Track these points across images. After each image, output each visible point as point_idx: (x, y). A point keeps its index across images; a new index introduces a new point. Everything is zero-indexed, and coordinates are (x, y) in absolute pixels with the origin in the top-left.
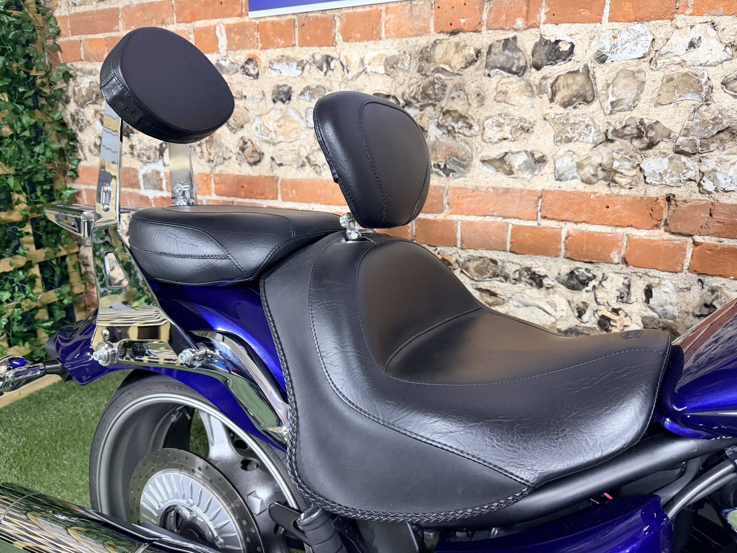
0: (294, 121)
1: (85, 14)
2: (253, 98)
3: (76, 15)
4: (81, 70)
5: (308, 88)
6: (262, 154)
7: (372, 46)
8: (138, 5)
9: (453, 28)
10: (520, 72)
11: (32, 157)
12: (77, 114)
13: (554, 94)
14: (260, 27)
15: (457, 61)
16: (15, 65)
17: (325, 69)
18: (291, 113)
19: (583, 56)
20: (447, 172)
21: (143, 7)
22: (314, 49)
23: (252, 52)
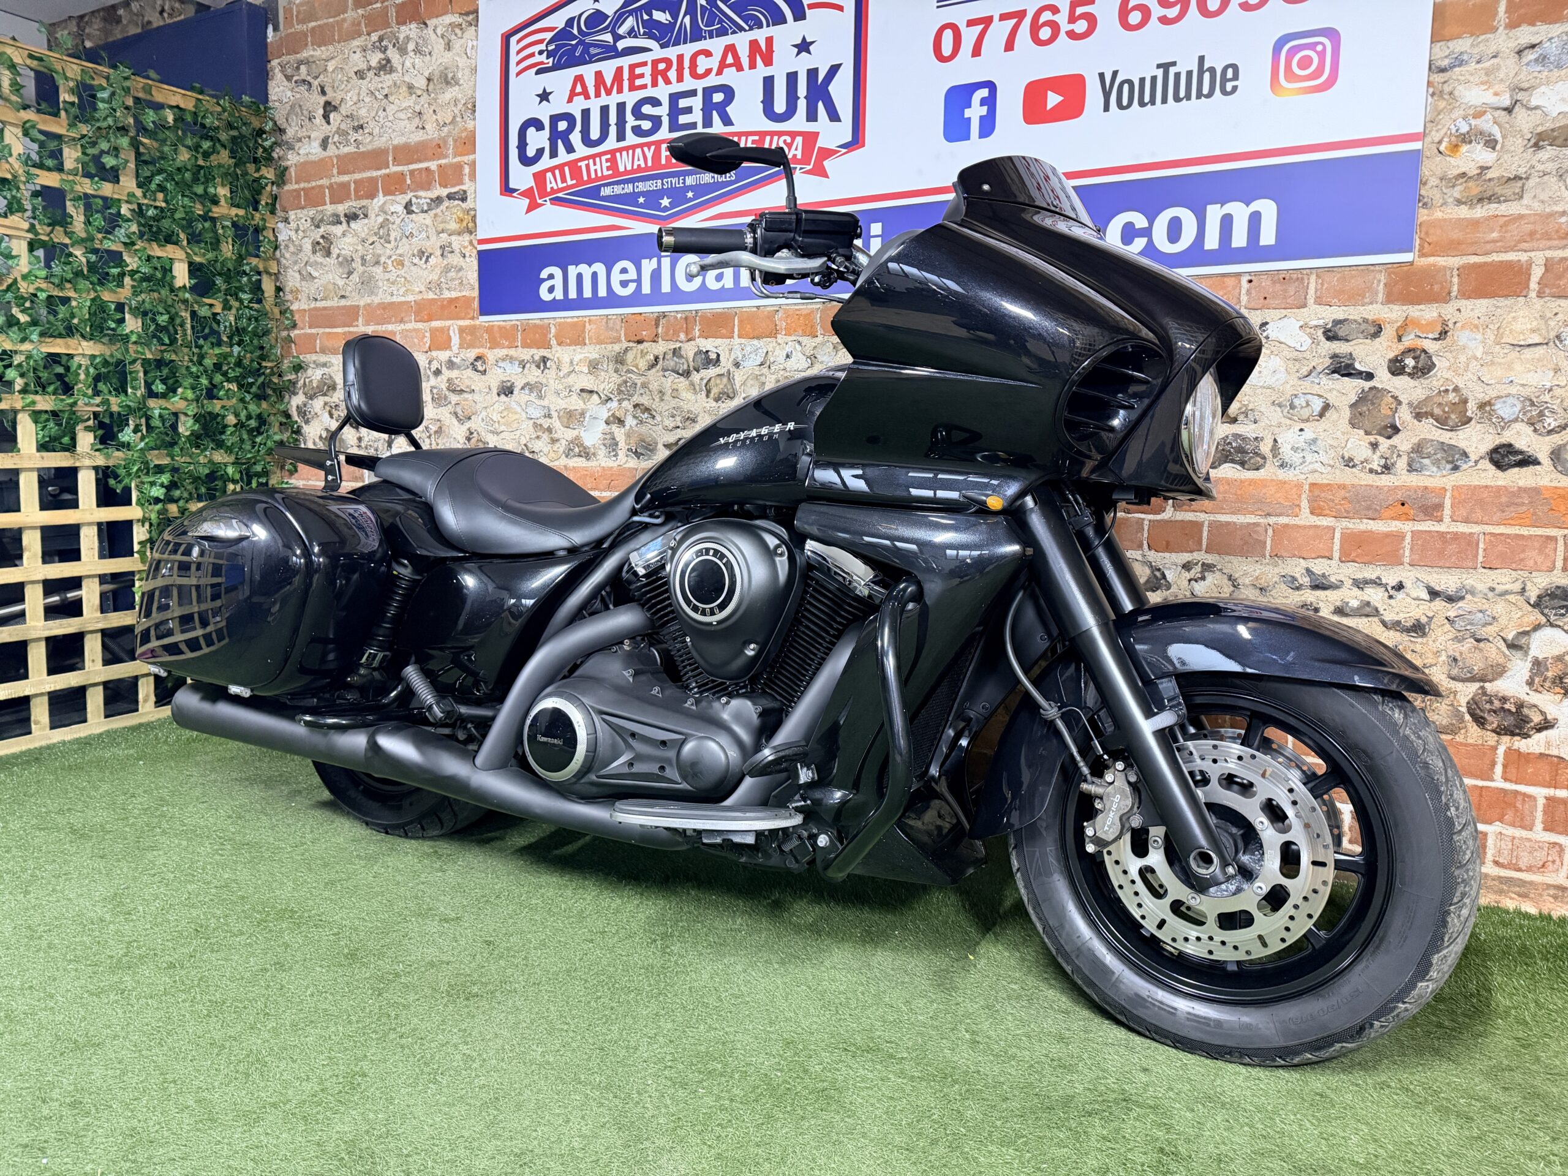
0: (516, 413)
1: (325, 308)
2: (480, 392)
3: (315, 309)
4: (314, 362)
5: (528, 384)
6: (486, 444)
7: (578, 351)
8: (379, 304)
9: (638, 338)
10: (687, 374)
11: (253, 447)
12: (305, 405)
13: (708, 392)
14: (489, 330)
15: (643, 364)
16: (248, 355)
17: (543, 368)
18: (514, 405)
19: (726, 363)
20: (637, 454)
21: (384, 306)
22: (534, 351)
23: (481, 350)
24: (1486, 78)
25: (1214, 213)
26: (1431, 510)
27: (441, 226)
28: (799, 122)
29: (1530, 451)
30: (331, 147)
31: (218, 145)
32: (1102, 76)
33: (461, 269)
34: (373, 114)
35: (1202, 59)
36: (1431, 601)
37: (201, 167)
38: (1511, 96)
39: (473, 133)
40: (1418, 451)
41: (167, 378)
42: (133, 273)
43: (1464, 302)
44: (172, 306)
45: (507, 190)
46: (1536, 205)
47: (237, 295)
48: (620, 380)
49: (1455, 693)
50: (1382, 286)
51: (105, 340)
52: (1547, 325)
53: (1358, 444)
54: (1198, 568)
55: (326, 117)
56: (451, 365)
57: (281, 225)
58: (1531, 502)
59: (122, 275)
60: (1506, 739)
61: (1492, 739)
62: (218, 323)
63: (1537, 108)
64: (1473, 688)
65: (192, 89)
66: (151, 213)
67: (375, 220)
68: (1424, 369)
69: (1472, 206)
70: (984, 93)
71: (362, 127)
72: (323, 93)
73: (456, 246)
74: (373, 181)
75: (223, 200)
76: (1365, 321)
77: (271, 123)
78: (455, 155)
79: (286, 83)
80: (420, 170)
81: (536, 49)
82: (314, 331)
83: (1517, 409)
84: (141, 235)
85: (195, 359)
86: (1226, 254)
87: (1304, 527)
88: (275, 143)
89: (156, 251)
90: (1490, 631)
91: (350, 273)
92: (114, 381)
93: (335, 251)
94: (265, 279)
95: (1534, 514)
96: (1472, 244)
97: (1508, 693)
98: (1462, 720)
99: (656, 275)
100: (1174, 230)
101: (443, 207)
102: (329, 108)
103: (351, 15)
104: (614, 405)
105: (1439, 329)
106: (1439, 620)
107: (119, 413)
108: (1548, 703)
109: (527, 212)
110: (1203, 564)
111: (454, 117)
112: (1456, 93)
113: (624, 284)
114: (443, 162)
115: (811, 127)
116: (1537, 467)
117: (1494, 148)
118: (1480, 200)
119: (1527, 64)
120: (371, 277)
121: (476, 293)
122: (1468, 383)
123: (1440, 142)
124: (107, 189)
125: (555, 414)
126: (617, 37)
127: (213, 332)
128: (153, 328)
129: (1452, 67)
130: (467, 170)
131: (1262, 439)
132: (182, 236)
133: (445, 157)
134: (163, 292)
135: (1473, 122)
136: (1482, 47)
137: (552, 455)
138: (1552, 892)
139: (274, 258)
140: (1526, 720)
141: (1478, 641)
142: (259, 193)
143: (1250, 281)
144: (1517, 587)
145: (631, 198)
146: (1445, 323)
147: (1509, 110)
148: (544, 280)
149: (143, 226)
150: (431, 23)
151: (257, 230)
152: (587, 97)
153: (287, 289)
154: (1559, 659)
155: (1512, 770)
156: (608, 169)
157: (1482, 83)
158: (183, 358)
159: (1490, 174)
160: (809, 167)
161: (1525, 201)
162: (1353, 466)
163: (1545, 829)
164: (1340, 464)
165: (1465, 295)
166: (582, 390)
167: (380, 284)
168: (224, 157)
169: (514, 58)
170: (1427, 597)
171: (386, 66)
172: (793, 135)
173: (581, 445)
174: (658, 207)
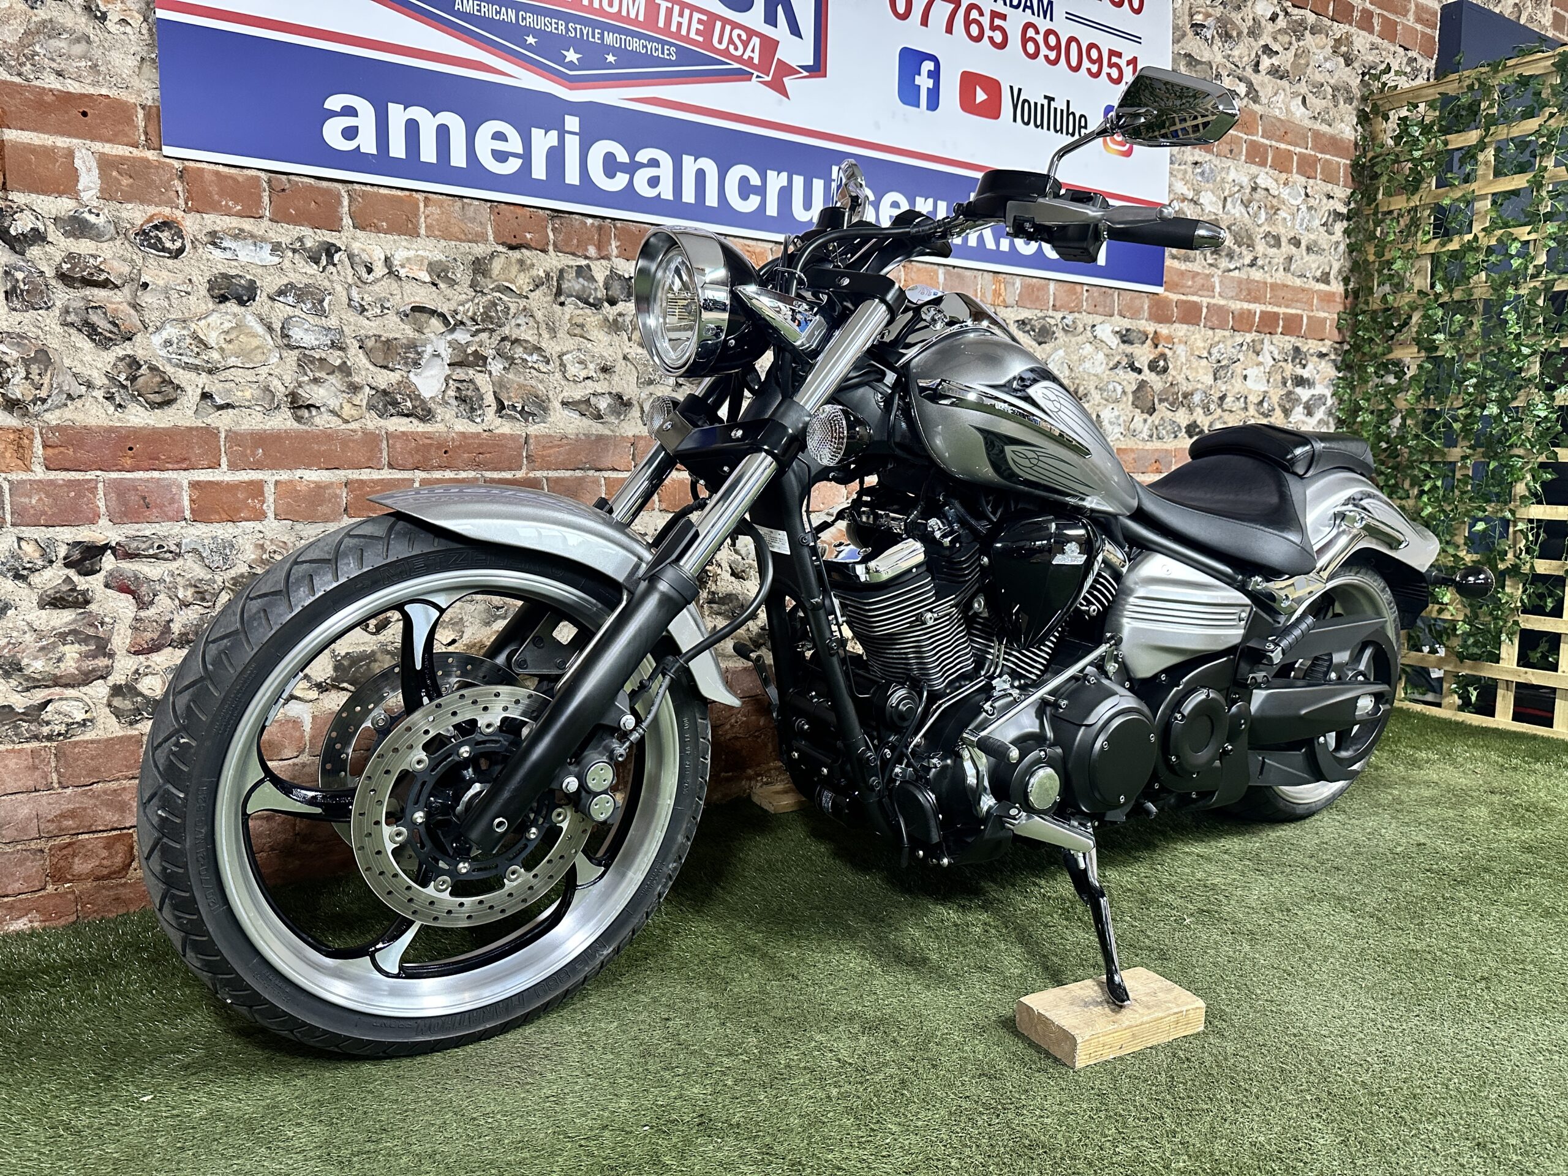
5: (289, 286)
6: (180, 389)
7: (404, 243)
9: (516, 241)
10: (596, 306)
14: (187, 175)
15: (523, 281)
17: (324, 261)
20: (525, 415)
22: (304, 231)
23: (167, 211)
26: (1167, 465)
28: (756, 19)
29: (1203, 425)
32: (1011, 87)
35: (1068, 102)
38: (1192, 193)
40: (1161, 425)
48: (483, 300)
50: (1146, 307)
52: (1206, 346)
53: (1137, 420)
56: (78, 227)
63: (1201, 204)
68: (1165, 368)
69: (1181, 262)
70: (928, 66)
76: (1138, 331)
83: (1199, 399)
96: (1182, 287)
99: (556, 156)
105: (1171, 342)
113: (501, 156)
115: (770, 32)
119: (1197, 175)
122: (1181, 380)
125: (353, 344)
137: (348, 411)
143: (1087, 290)
145: (513, 32)
146: (1173, 338)
148: (333, 114)
160: (766, 78)
162: (1135, 436)
164: (1129, 434)
165: (1179, 320)
166: (413, 309)
172: (751, 33)
173: (415, 396)
174: (561, 60)
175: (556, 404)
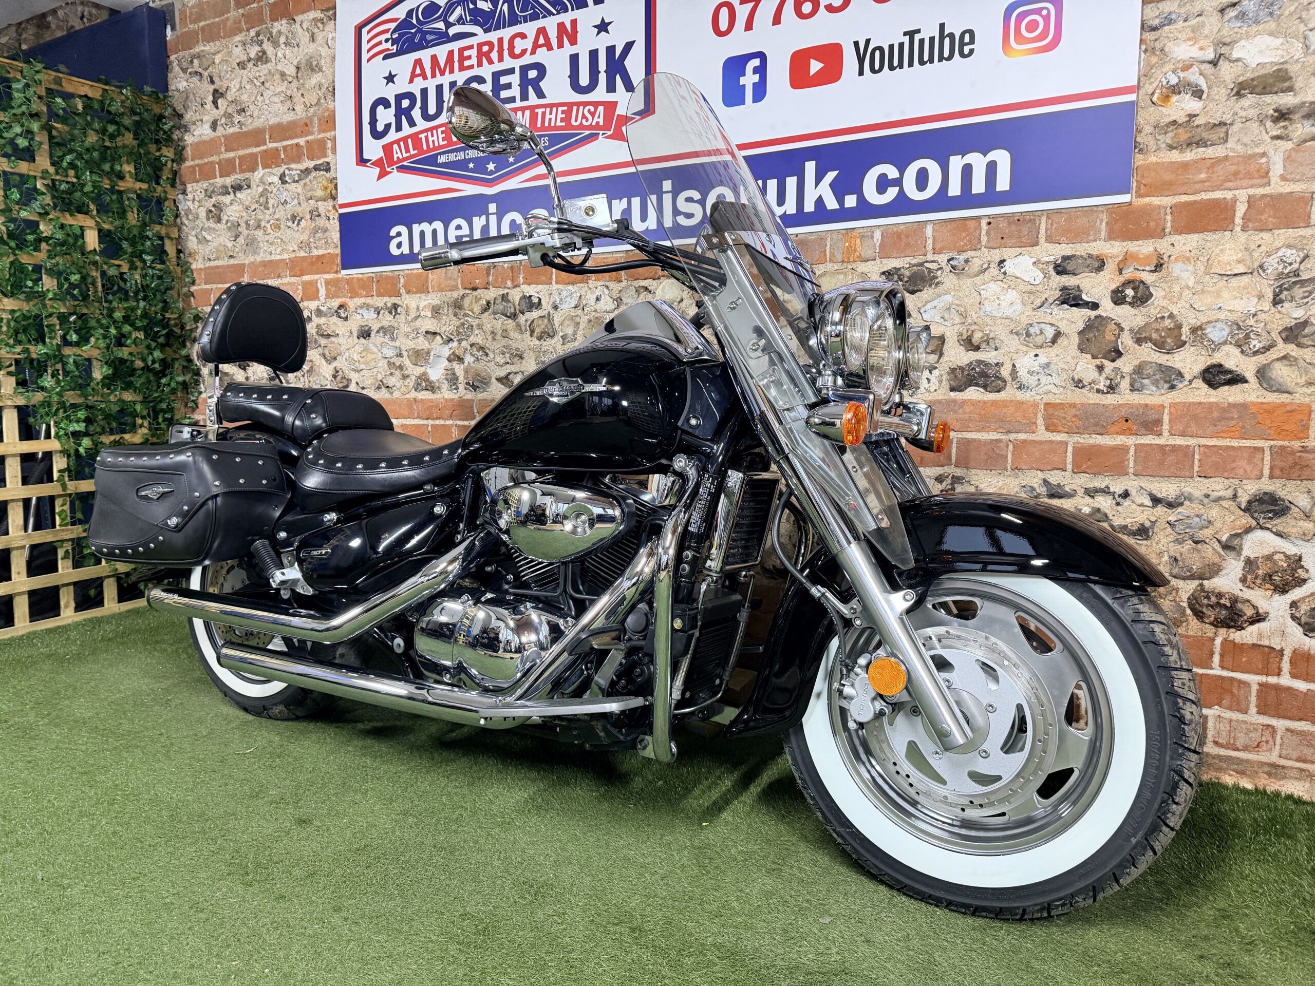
0: (373, 353)
1: (217, 267)
2: (344, 335)
3: (210, 268)
5: (382, 328)
6: (349, 380)
7: (422, 298)
8: (262, 262)
9: (473, 286)
10: (514, 316)
11: (159, 387)
13: (532, 332)
14: (349, 281)
15: (477, 309)
16: (153, 309)
17: (394, 313)
18: (371, 346)
19: (546, 306)
20: (475, 388)
21: (265, 264)
22: (386, 299)
23: (343, 300)
24: (1192, 35)
25: (956, 163)
26: (1152, 425)
27: (309, 194)
28: (600, 94)
29: (1238, 370)
30: (219, 128)
31: (122, 129)
32: (856, 44)
33: (326, 230)
34: (253, 99)
35: (942, 26)
36: (1153, 507)
37: (108, 148)
38: (1215, 50)
39: (334, 111)
40: (1138, 373)
41: (81, 329)
42: (47, 239)
43: (1176, 238)
44: (84, 267)
45: (362, 161)
46: (1240, 149)
47: (141, 256)
48: (458, 323)
49: (1177, 590)
50: (1104, 224)
51: (22, 297)
52: (1251, 256)
53: (1086, 367)
54: (949, 481)
55: (215, 103)
56: (319, 313)
57: (180, 197)
58: (1239, 417)
59: (39, 240)
60: (1222, 631)
61: (1209, 630)
62: (125, 281)
63: (1238, 60)
64: (1193, 585)
65: (99, 81)
66: (63, 187)
67: (256, 190)
68: (1142, 297)
69: (1182, 151)
70: (756, 62)
71: (244, 110)
72: (212, 82)
73: (322, 211)
74: (254, 156)
75: (127, 176)
76: (1090, 256)
77: (169, 110)
78: (320, 132)
79: (182, 75)
80: (291, 145)
81: (383, 37)
82: (208, 287)
83: (1225, 333)
84: (55, 208)
85: (105, 312)
86: (967, 199)
87: (1041, 442)
88: (173, 127)
89: (68, 220)
90: (1207, 533)
91: (237, 237)
92: (33, 332)
93: (224, 218)
94: (167, 242)
95: (1243, 427)
96: (1183, 184)
97: (1224, 590)
98: (1183, 613)
99: (485, 229)
100: (922, 179)
101: (311, 177)
102: (217, 95)
103: (234, 14)
104: (455, 344)
105: (1155, 262)
106: (1161, 524)
107: (38, 360)
108: (1260, 598)
109: (379, 178)
110: (953, 477)
111: (319, 100)
112: (1167, 49)
113: (459, 238)
114: (310, 138)
115: (610, 97)
116: (1245, 385)
117: (1200, 98)
118: (1189, 145)
119: (1229, 21)
120: (254, 240)
121: (338, 251)
122: (1183, 311)
123: (1153, 94)
124: (23, 167)
125: (405, 354)
126: (448, 25)
127: (120, 289)
128: (66, 286)
129: (1162, 26)
130: (329, 144)
131: (1002, 364)
132: (92, 206)
133: (312, 134)
134: (74, 255)
135: (1182, 75)
136: (1188, 7)
137: (404, 389)
138: (1266, 769)
139: (175, 225)
140: (1240, 614)
141: (1196, 542)
142: (161, 170)
143: (989, 223)
144: (1229, 493)
145: (462, 165)
146: (1160, 257)
147: (1214, 63)
148: (393, 237)
149: (57, 198)
150: (298, 18)
151: (160, 202)
152: (425, 78)
153: (187, 252)
154: (1269, 558)
155: (1229, 660)
156: (443, 139)
157: (1189, 39)
158: (94, 311)
159: (1198, 121)
160: (610, 133)
161: (1229, 145)
162: (1083, 387)
163: (1259, 713)
164: (1070, 386)
165: (1179, 230)
166: (427, 332)
167: (261, 245)
168: (128, 139)
169: (365, 47)
170: (1149, 503)
171: (262, 58)
172: (596, 104)
173: (427, 380)
174: (485, 171)
175: (493, 380)
